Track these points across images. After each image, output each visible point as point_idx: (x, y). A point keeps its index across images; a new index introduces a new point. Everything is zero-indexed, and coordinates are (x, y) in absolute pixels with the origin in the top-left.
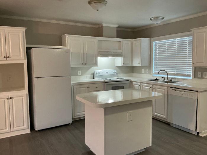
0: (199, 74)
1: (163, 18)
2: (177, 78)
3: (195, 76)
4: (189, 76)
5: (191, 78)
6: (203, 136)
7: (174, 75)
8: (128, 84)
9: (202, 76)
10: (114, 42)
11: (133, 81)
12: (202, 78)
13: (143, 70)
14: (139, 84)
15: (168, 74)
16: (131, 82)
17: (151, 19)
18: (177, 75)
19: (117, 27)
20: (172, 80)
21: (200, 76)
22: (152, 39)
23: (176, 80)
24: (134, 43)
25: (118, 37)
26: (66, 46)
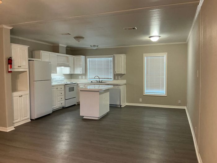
0: (116, 77)
1: (98, 46)
2: (105, 81)
3: (114, 79)
4: (111, 79)
5: (112, 80)
6: (123, 107)
7: (102, 79)
8: (76, 86)
9: (118, 78)
10: (62, 57)
11: (79, 84)
12: (118, 79)
13: (80, 77)
14: (84, 85)
15: (99, 78)
16: (78, 84)
17: (91, 46)
18: (104, 78)
19: (66, 47)
20: (102, 82)
21: (117, 79)
22: (87, 57)
23: (104, 82)
24: (75, 58)
25: (67, 54)
26: (40, 59)
